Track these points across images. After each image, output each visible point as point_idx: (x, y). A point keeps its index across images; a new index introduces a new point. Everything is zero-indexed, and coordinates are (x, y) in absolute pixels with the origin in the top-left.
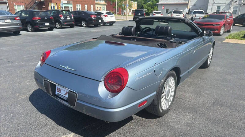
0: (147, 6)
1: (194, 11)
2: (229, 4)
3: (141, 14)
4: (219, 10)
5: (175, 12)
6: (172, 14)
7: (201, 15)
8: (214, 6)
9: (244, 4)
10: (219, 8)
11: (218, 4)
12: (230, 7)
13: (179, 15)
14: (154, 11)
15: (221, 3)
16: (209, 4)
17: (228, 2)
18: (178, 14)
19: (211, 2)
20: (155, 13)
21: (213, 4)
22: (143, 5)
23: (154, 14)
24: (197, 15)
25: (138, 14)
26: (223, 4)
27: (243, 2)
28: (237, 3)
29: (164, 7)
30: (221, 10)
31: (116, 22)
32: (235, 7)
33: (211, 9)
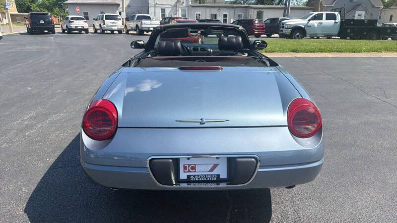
1: (138, 16)
2: (176, 6)
3: (45, 21)
4: (165, 15)
5: (108, 17)
6: (104, 21)
7: (149, 22)
8: (156, 8)
9: (192, 7)
10: (163, 11)
11: (162, 6)
12: (177, 11)
13: (116, 22)
14: (70, 17)
15: (165, 5)
16: (149, 6)
17: (173, 3)
18: (113, 21)
19: (151, 1)
20: (72, 19)
21: (155, 5)
22: (29, 6)
23: (70, 22)
24: (144, 21)
25: (39, 21)
26: (168, 6)
27: (190, 3)
28: (184, 4)
29: (79, 10)
30: (167, 15)
31: (3, 37)
32: (183, 10)
33: (153, 12)
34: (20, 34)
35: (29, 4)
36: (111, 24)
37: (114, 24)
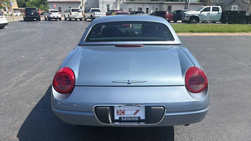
0: (30, 4)
1: (92, 10)
2: (116, 3)
3: (34, 13)
4: (109, 9)
5: (73, 10)
6: (71, 13)
7: (99, 13)
8: (104, 5)
9: (126, 3)
10: (108, 6)
11: (107, 3)
12: (117, 6)
13: (78, 13)
14: (50, 10)
15: (109, 2)
16: (99, 3)
17: (114, 1)
19: (101, 0)
20: (51, 11)
21: (103, 2)
23: (50, 13)
24: (96, 13)
25: (31, 13)
26: (111, 3)
27: (125, 1)
28: (122, 2)
29: (55, 6)
30: (111, 9)
32: (121, 6)
33: (102, 7)
34: (19, 21)
35: (24, 2)
36: (76, 15)
37: (77, 15)
